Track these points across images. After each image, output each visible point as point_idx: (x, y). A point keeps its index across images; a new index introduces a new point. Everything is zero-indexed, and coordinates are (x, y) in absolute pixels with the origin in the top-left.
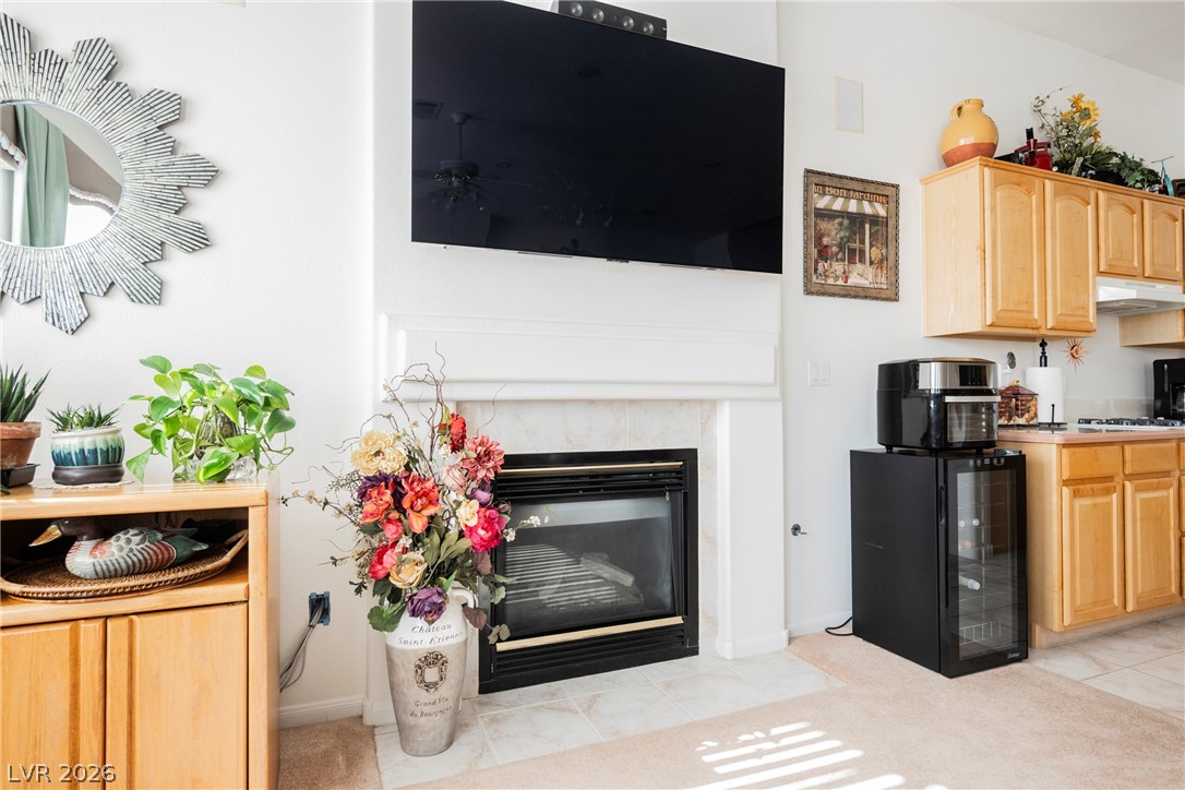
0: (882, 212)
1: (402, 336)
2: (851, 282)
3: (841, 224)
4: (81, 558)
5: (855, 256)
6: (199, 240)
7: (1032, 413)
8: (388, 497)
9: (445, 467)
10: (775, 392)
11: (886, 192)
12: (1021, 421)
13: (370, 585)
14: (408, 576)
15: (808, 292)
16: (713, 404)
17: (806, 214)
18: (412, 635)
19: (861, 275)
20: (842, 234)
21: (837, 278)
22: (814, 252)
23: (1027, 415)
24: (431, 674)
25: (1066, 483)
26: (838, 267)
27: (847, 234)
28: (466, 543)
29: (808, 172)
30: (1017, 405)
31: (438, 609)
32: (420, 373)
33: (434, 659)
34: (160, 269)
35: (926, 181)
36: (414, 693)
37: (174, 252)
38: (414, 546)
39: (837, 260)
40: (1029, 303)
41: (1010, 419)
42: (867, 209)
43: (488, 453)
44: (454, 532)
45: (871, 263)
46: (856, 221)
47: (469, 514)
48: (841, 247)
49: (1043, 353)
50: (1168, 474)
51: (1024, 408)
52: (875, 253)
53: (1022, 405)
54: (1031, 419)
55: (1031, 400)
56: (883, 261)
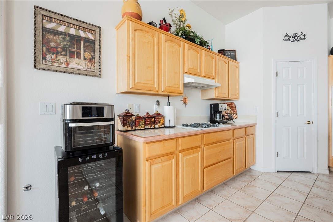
0: (91, 37)
2: (70, 66)
3: (64, 38)
5: (74, 54)
7: (161, 123)
11: (93, 28)
12: (157, 126)
15: (37, 68)
19: (77, 64)
20: (65, 43)
21: (61, 63)
23: (159, 124)
26: (62, 59)
27: (68, 44)
30: (155, 120)
39: (61, 55)
40: (153, 81)
41: (151, 126)
42: (82, 34)
45: (85, 59)
46: (75, 39)
48: (64, 49)
49: (169, 101)
50: (199, 147)
51: (158, 121)
52: (87, 55)
53: (157, 120)
54: (161, 125)
55: (161, 118)
56: (92, 59)
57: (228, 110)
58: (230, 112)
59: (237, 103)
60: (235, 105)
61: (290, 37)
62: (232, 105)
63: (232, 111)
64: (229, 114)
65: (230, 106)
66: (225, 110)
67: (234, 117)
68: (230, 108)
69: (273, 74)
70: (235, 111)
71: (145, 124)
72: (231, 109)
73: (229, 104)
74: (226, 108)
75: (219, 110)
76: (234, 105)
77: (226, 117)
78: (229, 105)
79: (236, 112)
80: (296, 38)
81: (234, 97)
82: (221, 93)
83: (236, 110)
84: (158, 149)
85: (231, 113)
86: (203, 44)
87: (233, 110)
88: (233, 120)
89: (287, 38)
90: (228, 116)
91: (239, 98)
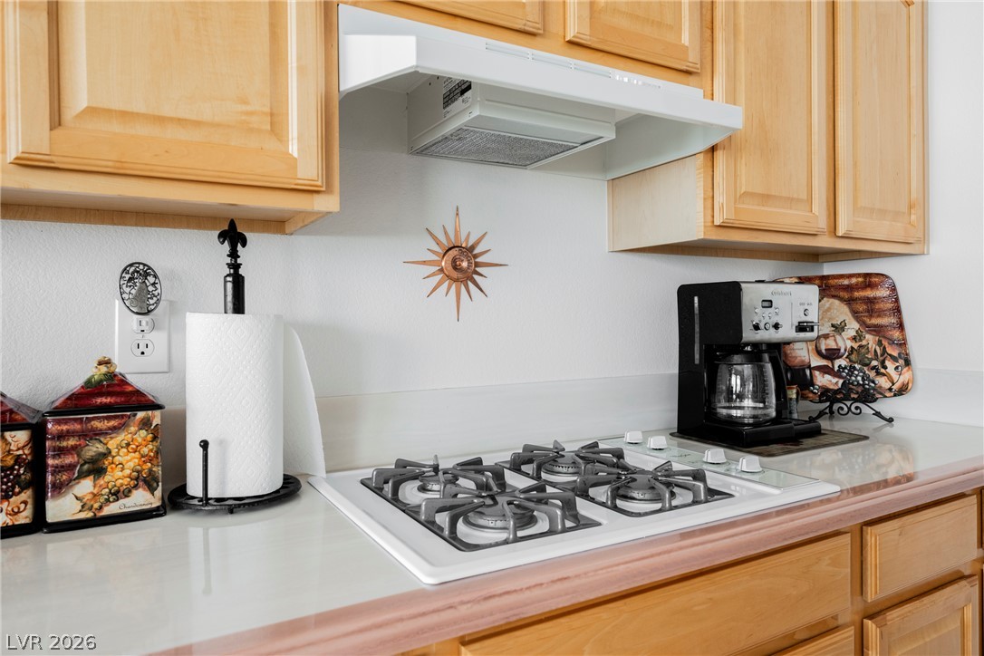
49: (235, 267)
51: (68, 460)
53: (61, 452)
54: (117, 494)
55: (115, 429)
57: (839, 328)
58: (849, 344)
59: (908, 278)
60: (893, 289)
62: (869, 293)
63: (870, 340)
64: (842, 362)
65: (850, 302)
66: (802, 335)
67: (883, 382)
68: (855, 314)
70: (896, 334)
72: (863, 323)
73: (849, 288)
74: (813, 317)
75: (748, 335)
76: (882, 292)
77: (823, 380)
78: (846, 295)
79: (903, 344)
81: (877, 230)
82: (766, 198)
83: (901, 326)
85: (857, 354)
87: (877, 330)
88: (877, 406)
90: (837, 374)
91: (924, 239)
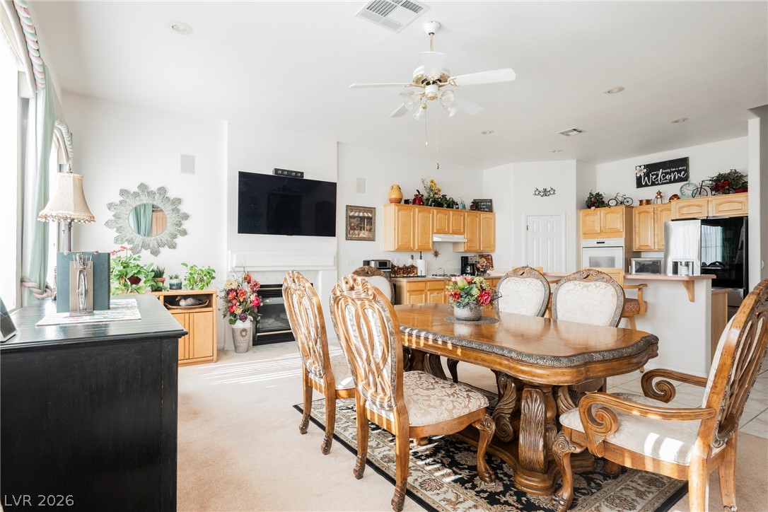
0: (370, 216)
1: (235, 256)
2: (360, 236)
3: (357, 220)
4: (183, 303)
5: (362, 228)
6: (184, 233)
7: (415, 273)
8: (235, 293)
9: (246, 288)
10: (335, 268)
11: (372, 210)
12: (412, 275)
13: (229, 313)
14: (238, 311)
15: (347, 239)
16: (318, 271)
17: (347, 218)
18: (239, 325)
19: (364, 234)
21: (356, 235)
22: (349, 228)
24: (244, 334)
25: (408, 291)
26: (356, 232)
27: (359, 223)
28: (252, 304)
29: (347, 206)
30: (410, 271)
31: (246, 318)
32: (240, 265)
33: (244, 330)
34: (175, 240)
35: (385, 206)
36: (239, 338)
37: (179, 236)
38: (240, 305)
39: (356, 230)
40: (410, 242)
41: (408, 275)
42: (366, 215)
43: (256, 284)
44: (249, 302)
45: (367, 230)
46: (362, 218)
47: (253, 297)
48: (357, 226)
49: (421, 255)
50: (443, 289)
52: (368, 228)
53: (412, 271)
54: (415, 275)
55: (415, 270)
56: (370, 230)
58: (485, 265)
60: (491, 257)
61: (540, 192)
63: (488, 264)
64: (483, 267)
66: (476, 263)
67: (489, 269)
68: (486, 260)
69: (524, 228)
71: (404, 273)
72: (487, 262)
73: (485, 257)
74: (477, 260)
75: (469, 263)
79: (492, 264)
80: (546, 193)
81: (489, 249)
83: (492, 262)
84: (414, 287)
86: (451, 204)
87: (489, 262)
88: (487, 273)
89: (537, 193)
91: (495, 250)
